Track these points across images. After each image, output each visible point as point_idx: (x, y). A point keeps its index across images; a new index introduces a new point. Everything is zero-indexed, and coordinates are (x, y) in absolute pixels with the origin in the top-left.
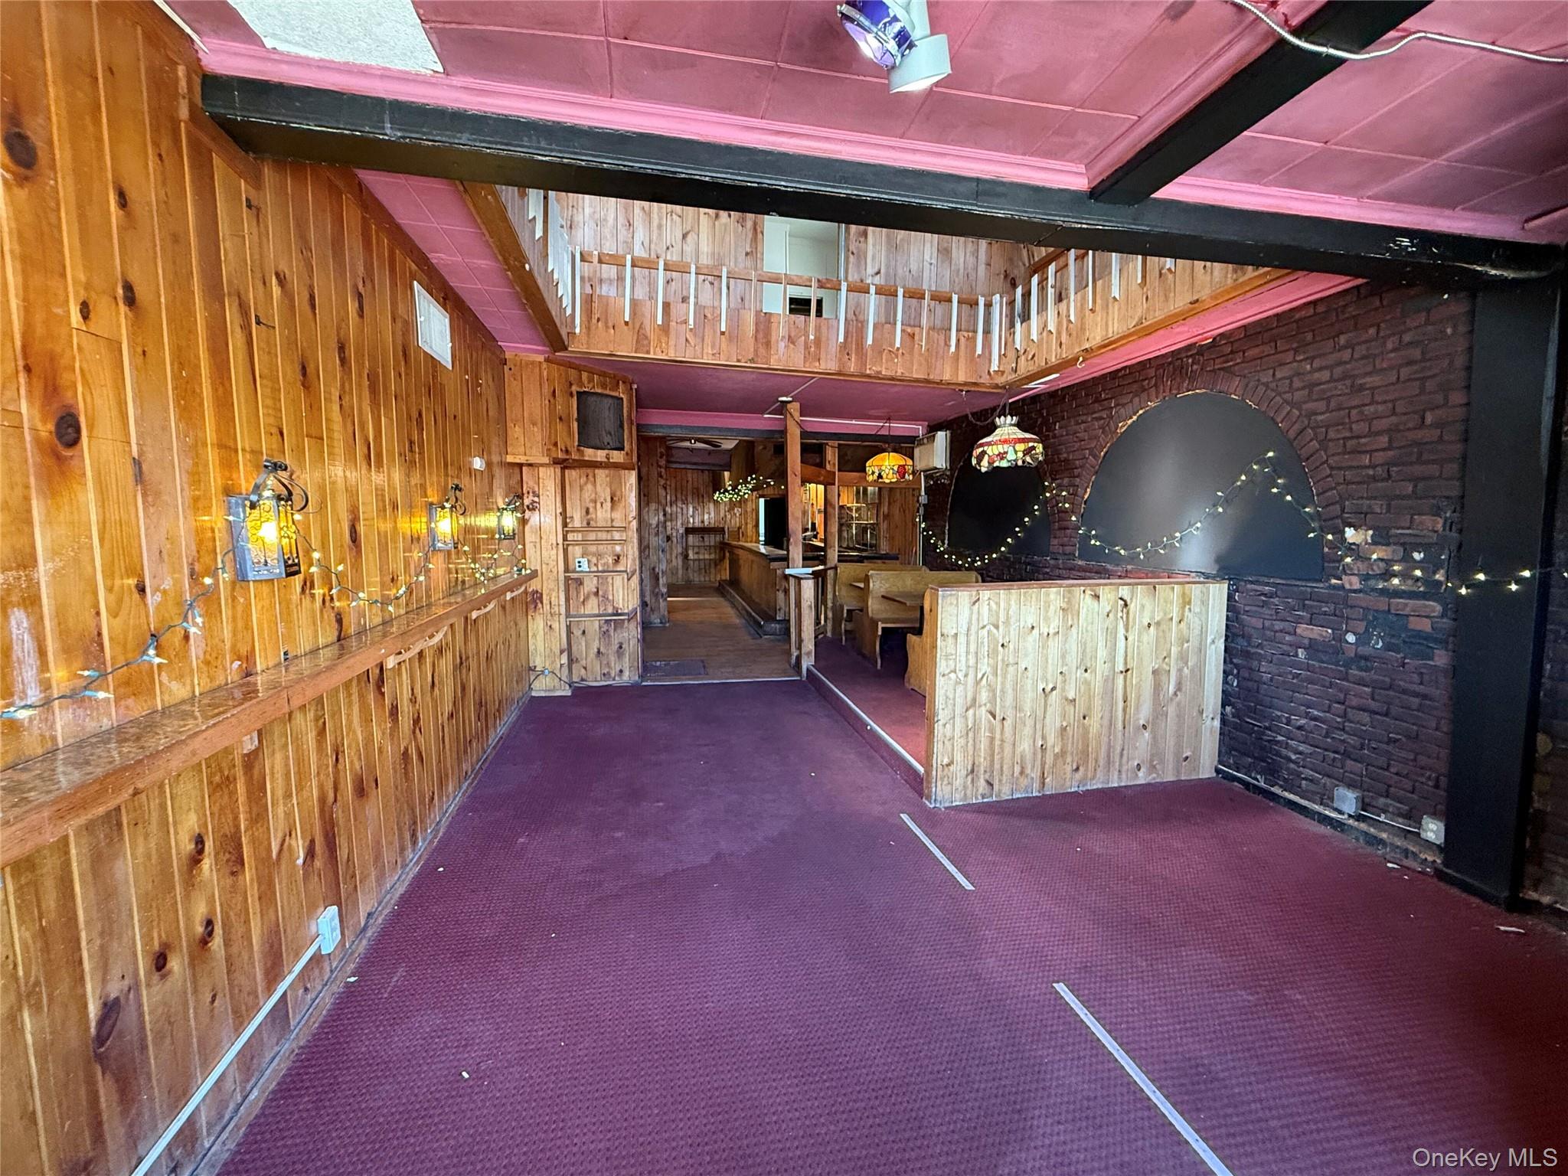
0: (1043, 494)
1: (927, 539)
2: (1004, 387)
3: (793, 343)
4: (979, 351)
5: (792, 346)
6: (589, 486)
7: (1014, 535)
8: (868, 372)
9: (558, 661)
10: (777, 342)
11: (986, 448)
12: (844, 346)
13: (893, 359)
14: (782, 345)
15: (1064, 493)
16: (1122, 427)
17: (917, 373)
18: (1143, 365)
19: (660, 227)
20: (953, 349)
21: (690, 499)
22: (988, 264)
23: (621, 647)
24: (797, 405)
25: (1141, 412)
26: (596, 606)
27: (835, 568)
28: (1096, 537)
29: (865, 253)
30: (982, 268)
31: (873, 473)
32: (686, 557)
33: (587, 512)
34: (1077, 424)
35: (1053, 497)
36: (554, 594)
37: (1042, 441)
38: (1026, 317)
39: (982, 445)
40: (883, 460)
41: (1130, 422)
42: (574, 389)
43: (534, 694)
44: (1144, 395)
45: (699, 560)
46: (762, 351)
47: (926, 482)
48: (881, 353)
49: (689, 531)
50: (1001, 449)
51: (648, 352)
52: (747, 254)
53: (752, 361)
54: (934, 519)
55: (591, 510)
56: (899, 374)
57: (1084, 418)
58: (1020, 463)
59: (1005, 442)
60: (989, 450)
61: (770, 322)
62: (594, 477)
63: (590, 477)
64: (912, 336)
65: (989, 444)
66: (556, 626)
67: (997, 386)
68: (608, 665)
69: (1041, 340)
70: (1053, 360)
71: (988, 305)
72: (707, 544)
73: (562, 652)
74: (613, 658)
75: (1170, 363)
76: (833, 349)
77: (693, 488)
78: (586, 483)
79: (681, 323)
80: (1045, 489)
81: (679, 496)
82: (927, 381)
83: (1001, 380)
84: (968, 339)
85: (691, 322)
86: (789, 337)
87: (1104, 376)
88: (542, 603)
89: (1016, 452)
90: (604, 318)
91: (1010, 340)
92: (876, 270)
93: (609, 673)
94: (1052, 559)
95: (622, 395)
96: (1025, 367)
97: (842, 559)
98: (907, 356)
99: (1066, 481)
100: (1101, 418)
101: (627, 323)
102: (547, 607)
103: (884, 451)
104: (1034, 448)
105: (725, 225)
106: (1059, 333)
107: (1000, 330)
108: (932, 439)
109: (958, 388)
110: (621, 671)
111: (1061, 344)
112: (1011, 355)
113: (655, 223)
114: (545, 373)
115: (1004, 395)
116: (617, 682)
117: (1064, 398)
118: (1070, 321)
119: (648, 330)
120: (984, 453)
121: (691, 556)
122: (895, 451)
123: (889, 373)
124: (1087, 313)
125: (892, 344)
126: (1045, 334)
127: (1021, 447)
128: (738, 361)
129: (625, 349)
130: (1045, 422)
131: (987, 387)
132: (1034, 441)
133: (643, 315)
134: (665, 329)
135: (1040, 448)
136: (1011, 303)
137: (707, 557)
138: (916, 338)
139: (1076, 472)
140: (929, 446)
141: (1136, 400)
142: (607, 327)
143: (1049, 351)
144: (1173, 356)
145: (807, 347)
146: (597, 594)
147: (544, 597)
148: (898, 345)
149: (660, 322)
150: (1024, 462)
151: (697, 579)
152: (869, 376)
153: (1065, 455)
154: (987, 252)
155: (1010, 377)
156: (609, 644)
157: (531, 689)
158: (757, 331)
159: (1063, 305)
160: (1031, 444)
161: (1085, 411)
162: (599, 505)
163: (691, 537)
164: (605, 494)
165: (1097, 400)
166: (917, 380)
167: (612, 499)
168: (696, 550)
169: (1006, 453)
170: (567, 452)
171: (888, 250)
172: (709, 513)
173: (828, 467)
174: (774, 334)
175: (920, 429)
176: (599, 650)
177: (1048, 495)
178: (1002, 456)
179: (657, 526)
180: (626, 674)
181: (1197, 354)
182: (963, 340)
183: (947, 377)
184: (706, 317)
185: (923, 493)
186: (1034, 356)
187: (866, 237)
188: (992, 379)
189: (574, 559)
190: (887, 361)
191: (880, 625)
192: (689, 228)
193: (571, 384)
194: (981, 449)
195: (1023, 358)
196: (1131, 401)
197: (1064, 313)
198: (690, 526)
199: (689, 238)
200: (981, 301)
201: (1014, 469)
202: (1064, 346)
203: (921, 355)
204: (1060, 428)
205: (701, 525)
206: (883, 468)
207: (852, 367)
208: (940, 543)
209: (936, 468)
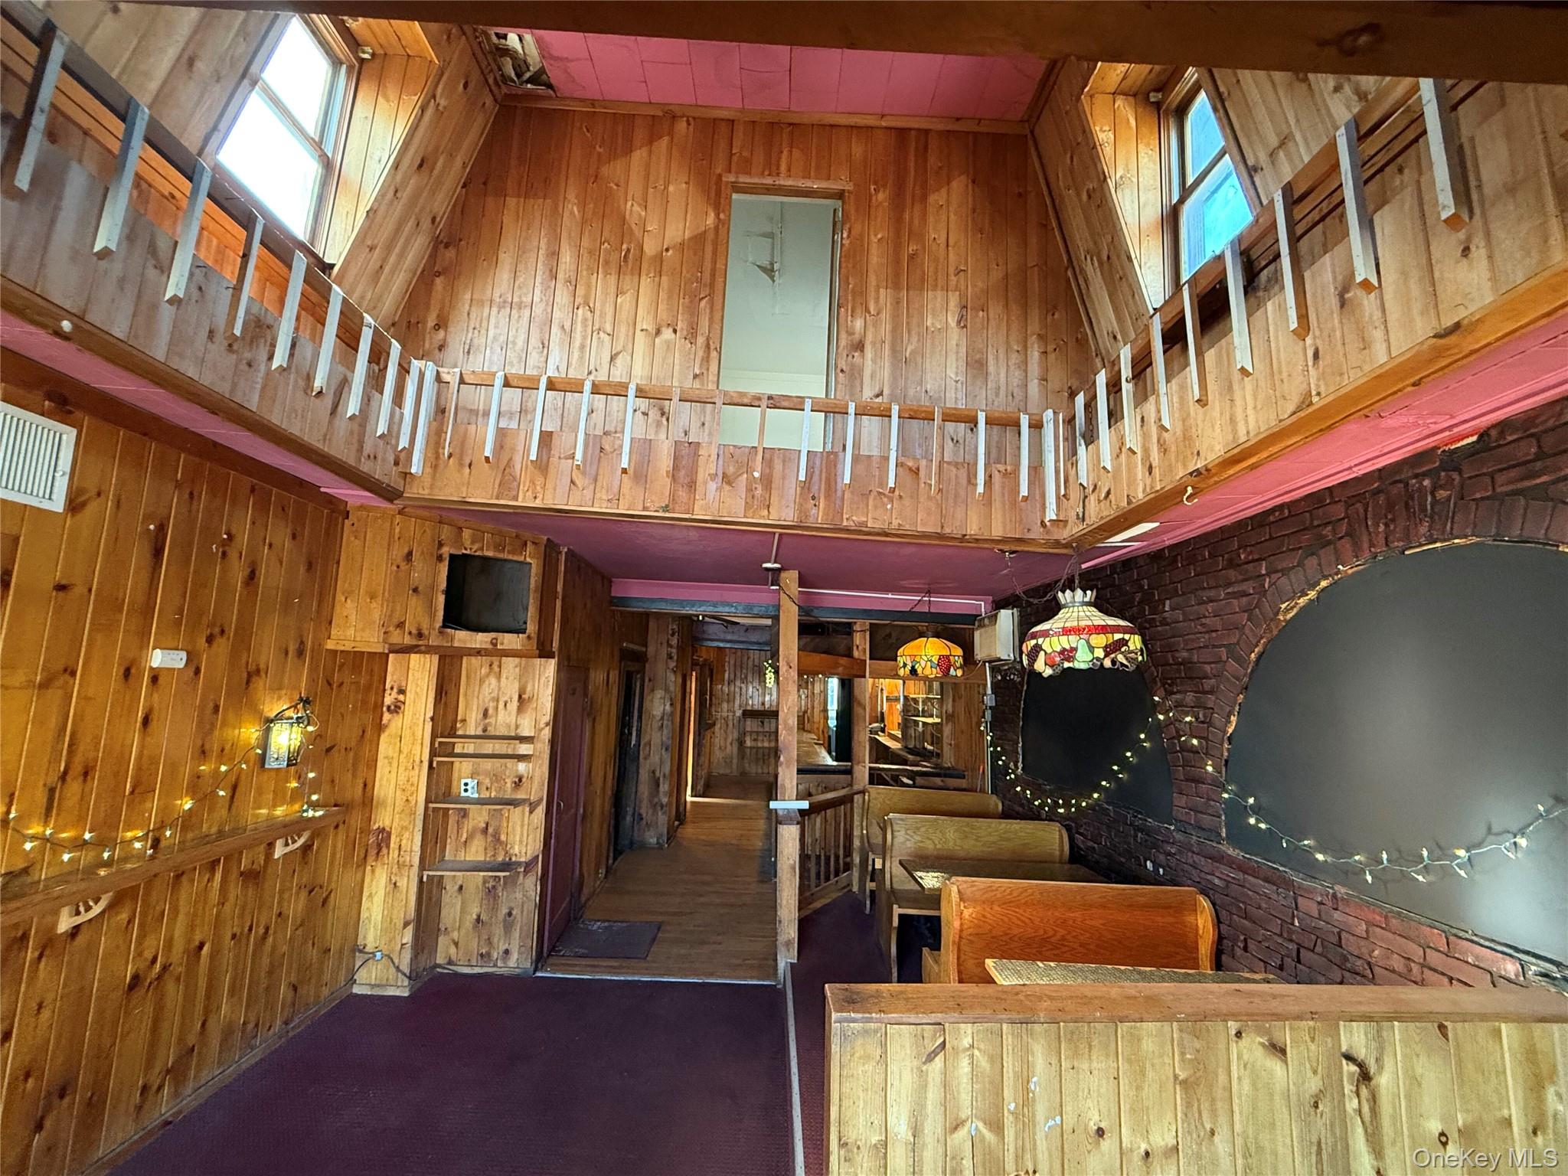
0: (1153, 714)
1: (996, 757)
2: (1068, 545)
3: (729, 483)
4: (1024, 491)
5: (727, 488)
6: (493, 680)
7: (1111, 776)
8: (845, 523)
9: (398, 938)
10: (705, 483)
11: (1040, 641)
12: (806, 486)
13: (885, 505)
14: (712, 486)
15: (1188, 719)
16: (1288, 611)
17: (923, 524)
18: (1317, 500)
19: (582, 347)
20: (980, 489)
21: (750, 678)
22: (1044, 379)
23: (510, 914)
24: (795, 574)
25: (1324, 584)
26: (481, 849)
27: (863, 792)
28: (1256, 810)
29: (861, 371)
30: (1034, 387)
31: (905, 665)
32: (741, 743)
33: (485, 714)
34: (1201, 603)
35: (1169, 722)
36: (406, 835)
37: (1141, 630)
38: (1090, 437)
39: (1034, 636)
40: (919, 647)
41: (1302, 601)
42: (446, 551)
43: (357, 990)
44: (1327, 554)
45: (758, 748)
46: (682, 494)
47: (993, 677)
48: (866, 495)
49: (749, 714)
50: (1065, 642)
51: (516, 498)
52: (695, 376)
53: (666, 509)
54: (1003, 730)
55: (491, 711)
56: (895, 523)
57: (1212, 593)
58: (1107, 663)
59: (1077, 631)
60: (1046, 644)
61: (696, 455)
62: (500, 666)
63: (496, 668)
64: (916, 472)
65: (1045, 634)
66: (402, 883)
67: (1057, 543)
68: (489, 941)
69: (1117, 469)
70: (1140, 496)
71: (1037, 426)
72: (767, 729)
73: (406, 924)
74: (498, 931)
75: (1377, 492)
76: (791, 490)
77: (754, 666)
78: (488, 675)
79: (566, 458)
80: (1155, 708)
81: (738, 674)
82: (940, 536)
83: (1064, 534)
84: (1006, 474)
85: (579, 456)
86: (725, 475)
87: (1241, 524)
88: (388, 847)
89: (1092, 649)
90: (460, 453)
91: (1072, 473)
92: (877, 391)
93: (489, 954)
94: (1178, 830)
95: (528, 560)
96: (1097, 512)
97: (876, 778)
98: (907, 502)
99: (1190, 698)
100: (1246, 594)
101: (487, 459)
102: (394, 854)
103: (921, 635)
104: (1124, 642)
105: (668, 343)
106: (1146, 451)
107: (1057, 460)
108: (994, 618)
109: (997, 548)
110: (507, 952)
111: (1151, 468)
112: (1075, 494)
113: (577, 344)
114: (397, 530)
115: (1069, 557)
116: (501, 969)
117: (1175, 561)
118: (1163, 428)
119: (518, 467)
120: (1037, 649)
121: (748, 743)
122: (937, 636)
123: (878, 525)
124: (1194, 409)
125: (883, 482)
126: (1123, 456)
127: (1099, 640)
128: (645, 509)
129: (481, 493)
130: (1147, 599)
131: (1041, 545)
132: (1124, 630)
133: (513, 450)
134: (542, 466)
135: (1135, 642)
136: (1070, 421)
137: (766, 744)
138: (922, 473)
139: (1208, 684)
140: (989, 629)
141: (1312, 562)
142: (461, 465)
143: (1131, 482)
144: (1380, 478)
145: (750, 490)
146: (485, 831)
147: (393, 837)
148: (891, 484)
149: (533, 457)
150: (1114, 662)
151: (754, 771)
152: (847, 530)
153: (1185, 654)
154: (1040, 363)
155: (1074, 529)
156: (494, 909)
157: (352, 981)
158: (676, 467)
159: (1150, 407)
160: (1118, 636)
161: (1212, 583)
162: (501, 705)
163: (749, 722)
164: (511, 690)
165: (1232, 564)
166: (925, 535)
167: (520, 697)
168: (754, 736)
169: (1074, 650)
170: (420, 635)
171: (895, 367)
172: (771, 695)
173: (856, 654)
174: (701, 470)
175: (982, 606)
176: (479, 916)
177: (1161, 717)
178: (1068, 654)
179: (662, 718)
180: (515, 956)
181: (1442, 468)
182: (997, 477)
183: (973, 529)
184: (600, 448)
185: (989, 691)
186: (1108, 493)
187: (862, 351)
188: (1048, 533)
189: (459, 781)
190: (876, 507)
191: (897, 911)
192: (619, 348)
193: (441, 545)
194: (1033, 642)
195: (1092, 498)
196: (1300, 564)
197: (1151, 417)
198: (749, 708)
199: (619, 361)
200: (1024, 421)
201: (1096, 672)
202: (1156, 472)
203: (930, 498)
204: (1172, 609)
205: (761, 708)
206: (917, 659)
207: (818, 516)
208: (1012, 765)
209: (1000, 660)
